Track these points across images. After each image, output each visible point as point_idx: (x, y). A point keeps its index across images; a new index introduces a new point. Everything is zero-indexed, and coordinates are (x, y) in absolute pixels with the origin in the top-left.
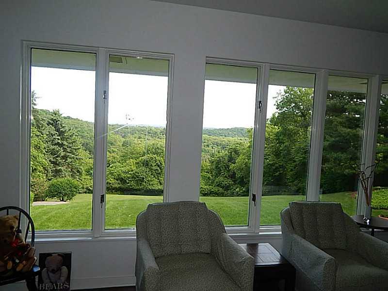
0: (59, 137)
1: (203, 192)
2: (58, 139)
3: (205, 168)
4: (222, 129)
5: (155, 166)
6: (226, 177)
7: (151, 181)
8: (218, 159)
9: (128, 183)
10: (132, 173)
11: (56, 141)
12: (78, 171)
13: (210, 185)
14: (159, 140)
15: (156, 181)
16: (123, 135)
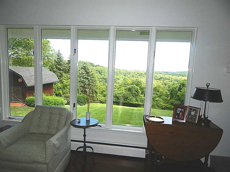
0: (86, 75)
1: (162, 107)
2: (86, 76)
3: (164, 94)
4: (181, 72)
5: (134, 91)
6: (176, 99)
7: (132, 99)
8: (172, 89)
9: (120, 99)
10: (122, 94)
11: (85, 77)
12: (96, 92)
13: (166, 103)
14: (143, 77)
15: (134, 99)
16: (124, 74)
